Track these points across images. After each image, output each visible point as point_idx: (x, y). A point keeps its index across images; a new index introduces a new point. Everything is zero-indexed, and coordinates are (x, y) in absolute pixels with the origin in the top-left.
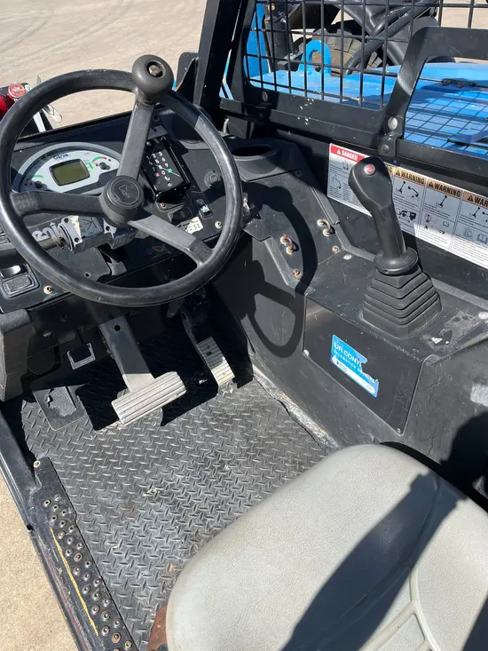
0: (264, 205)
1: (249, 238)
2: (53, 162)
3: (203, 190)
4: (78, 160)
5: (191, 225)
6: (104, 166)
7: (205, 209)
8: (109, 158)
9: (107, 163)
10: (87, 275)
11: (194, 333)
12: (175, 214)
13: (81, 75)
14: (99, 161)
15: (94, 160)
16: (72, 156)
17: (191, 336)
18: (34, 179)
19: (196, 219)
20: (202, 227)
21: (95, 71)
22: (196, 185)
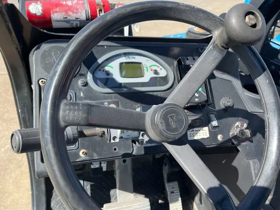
0: (258, 134)
1: (238, 151)
2: (123, 59)
3: (217, 108)
4: (140, 63)
5: (201, 132)
6: (156, 72)
7: (215, 123)
8: (161, 67)
9: (158, 70)
10: (115, 149)
11: (168, 175)
12: (193, 120)
13: (174, 5)
14: (154, 68)
15: (151, 66)
16: (138, 59)
17: (165, 176)
18: (107, 68)
19: (206, 129)
20: (208, 136)
21: (187, 6)
22: (214, 104)
